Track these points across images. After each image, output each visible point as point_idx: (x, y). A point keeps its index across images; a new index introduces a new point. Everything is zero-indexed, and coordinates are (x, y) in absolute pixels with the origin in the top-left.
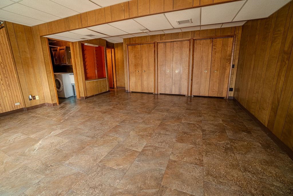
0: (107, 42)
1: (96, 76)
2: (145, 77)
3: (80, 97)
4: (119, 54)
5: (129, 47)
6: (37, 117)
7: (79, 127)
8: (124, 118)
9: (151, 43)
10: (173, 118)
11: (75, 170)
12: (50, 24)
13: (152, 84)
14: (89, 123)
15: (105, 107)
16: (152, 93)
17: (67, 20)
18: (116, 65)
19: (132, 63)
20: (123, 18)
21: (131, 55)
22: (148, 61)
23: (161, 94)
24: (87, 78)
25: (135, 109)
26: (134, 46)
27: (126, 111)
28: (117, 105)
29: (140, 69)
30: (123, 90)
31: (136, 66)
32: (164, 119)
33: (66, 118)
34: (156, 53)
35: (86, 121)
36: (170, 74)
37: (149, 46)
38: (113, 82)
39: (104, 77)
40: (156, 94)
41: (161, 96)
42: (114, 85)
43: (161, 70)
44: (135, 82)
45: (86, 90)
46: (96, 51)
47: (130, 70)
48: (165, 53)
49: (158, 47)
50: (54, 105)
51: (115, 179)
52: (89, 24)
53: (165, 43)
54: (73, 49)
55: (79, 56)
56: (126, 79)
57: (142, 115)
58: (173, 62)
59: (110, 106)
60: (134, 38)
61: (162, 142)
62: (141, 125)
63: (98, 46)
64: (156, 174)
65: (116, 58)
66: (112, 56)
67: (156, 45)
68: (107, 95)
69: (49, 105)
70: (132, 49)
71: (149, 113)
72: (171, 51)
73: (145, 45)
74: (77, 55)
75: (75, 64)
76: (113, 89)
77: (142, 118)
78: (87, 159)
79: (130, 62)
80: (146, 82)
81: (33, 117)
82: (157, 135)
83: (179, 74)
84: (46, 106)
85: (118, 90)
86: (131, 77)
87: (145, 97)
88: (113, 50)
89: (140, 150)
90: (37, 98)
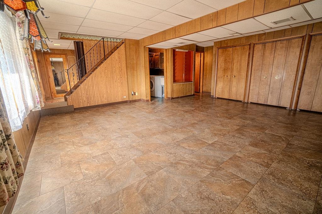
0: (197, 46)
1: (183, 80)
2: (234, 83)
3: (167, 97)
4: (208, 58)
5: (219, 50)
6: (136, 108)
7: (164, 118)
8: (203, 118)
9: (246, 45)
10: (255, 126)
11: (159, 142)
12: (151, 37)
13: (242, 91)
14: (172, 117)
15: (187, 108)
16: (241, 101)
17: (164, 32)
18: (205, 69)
19: (221, 68)
20: (211, 27)
21: (221, 59)
22: (240, 65)
23: (251, 103)
24: (175, 81)
25: (216, 113)
26: (225, 49)
27: (206, 114)
28: (199, 107)
29: (229, 73)
30: (208, 95)
31: (225, 70)
32: (244, 126)
33: (156, 111)
34: (251, 56)
35: (170, 116)
36: (267, 81)
37: (242, 48)
38: (200, 86)
39: (191, 81)
40: (246, 103)
41: (252, 105)
42: (199, 89)
43: (255, 75)
44: (222, 88)
45: (173, 91)
46: (185, 56)
47: (218, 75)
48: (262, 55)
49: (254, 48)
50: (147, 101)
51: (185, 153)
52: (181, 34)
53: (265, 43)
54: (166, 55)
55: (170, 61)
56: (212, 84)
57: (221, 119)
58: (273, 66)
59: (193, 107)
60: (226, 40)
61: (233, 142)
62: (217, 127)
63: (187, 51)
64: (219, 160)
65: (205, 62)
66: (201, 60)
67: (252, 47)
68: (191, 98)
69: (144, 101)
70: (223, 53)
71: (230, 119)
72: (271, 53)
73: (238, 48)
74: (168, 60)
75: (167, 68)
76: (198, 94)
77: (220, 121)
78: (168, 138)
79: (219, 67)
80: (235, 88)
81: (134, 107)
82: (231, 136)
83: (280, 81)
84: (141, 101)
85: (204, 94)
86: (218, 82)
87: (232, 104)
88: (202, 54)
89: (210, 142)
90: (137, 94)
